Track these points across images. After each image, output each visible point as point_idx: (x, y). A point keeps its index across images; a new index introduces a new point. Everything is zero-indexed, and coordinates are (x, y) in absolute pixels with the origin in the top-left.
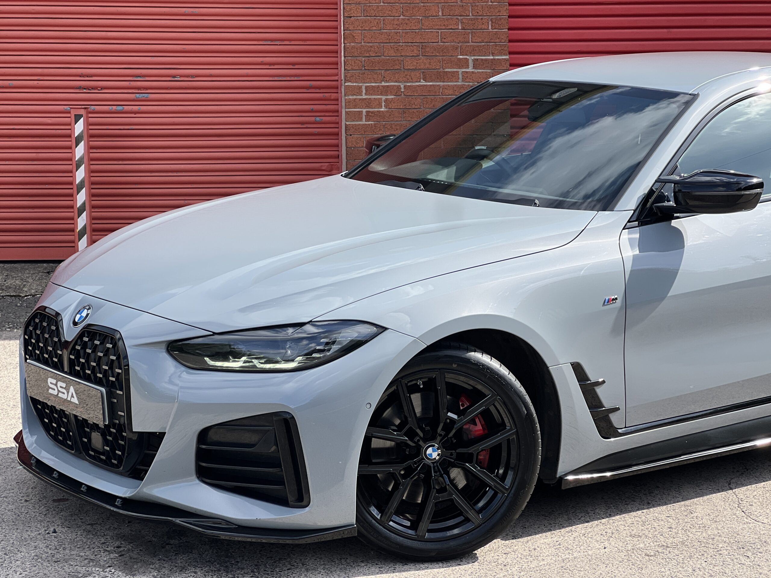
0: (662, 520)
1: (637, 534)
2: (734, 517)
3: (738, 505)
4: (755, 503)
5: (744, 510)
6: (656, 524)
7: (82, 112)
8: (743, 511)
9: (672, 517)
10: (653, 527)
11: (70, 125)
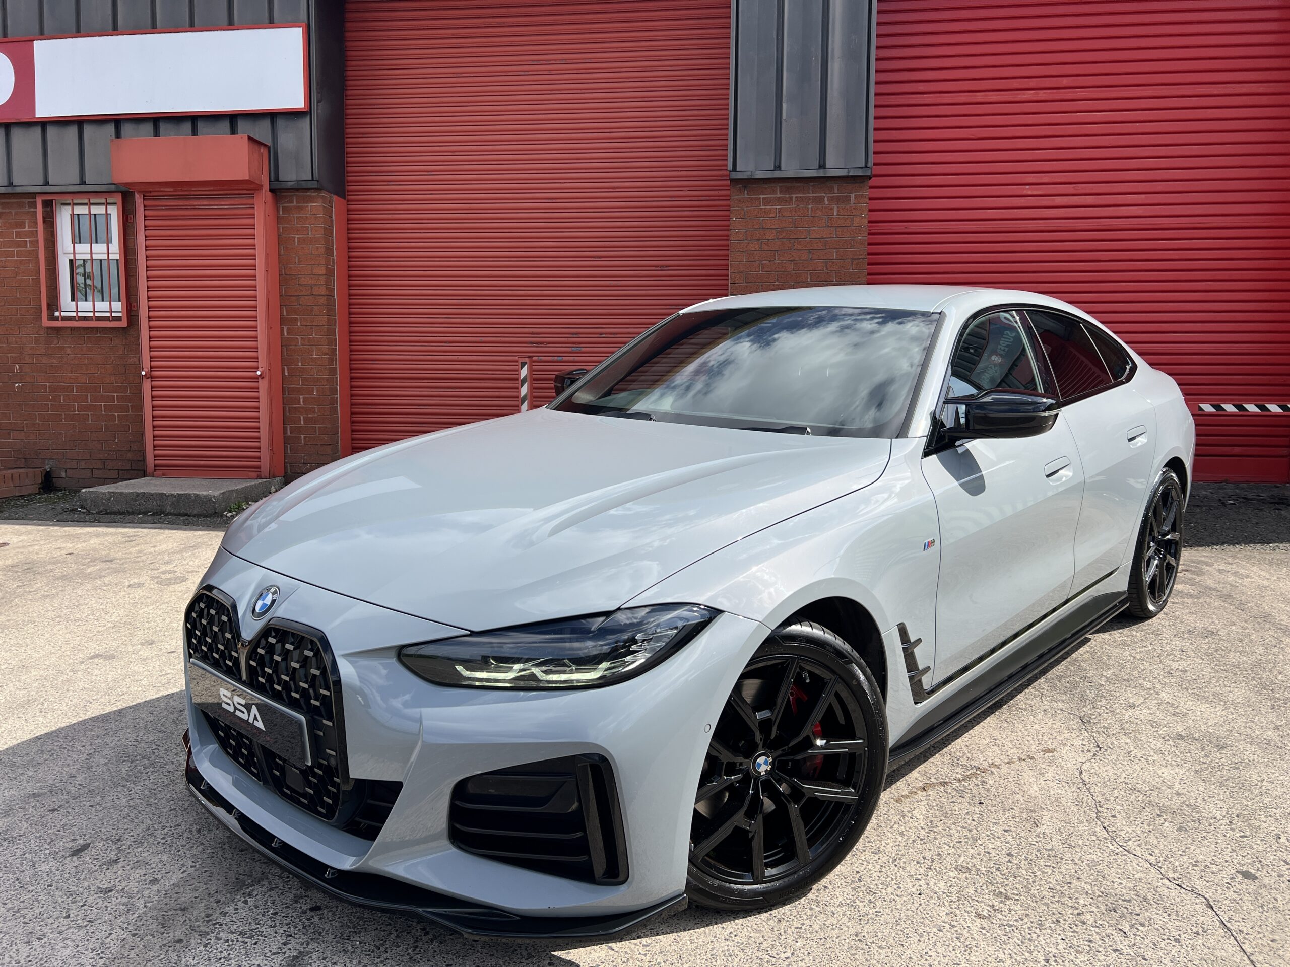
0: (998, 837)
1: (965, 865)
2: (1094, 838)
3: (1096, 814)
4: (1119, 813)
5: (1105, 825)
6: (990, 846)
7: (527, 360)
8: (1104, 828)
9: (1011, 831)
10: (986, 850)
11: (517, 371)
